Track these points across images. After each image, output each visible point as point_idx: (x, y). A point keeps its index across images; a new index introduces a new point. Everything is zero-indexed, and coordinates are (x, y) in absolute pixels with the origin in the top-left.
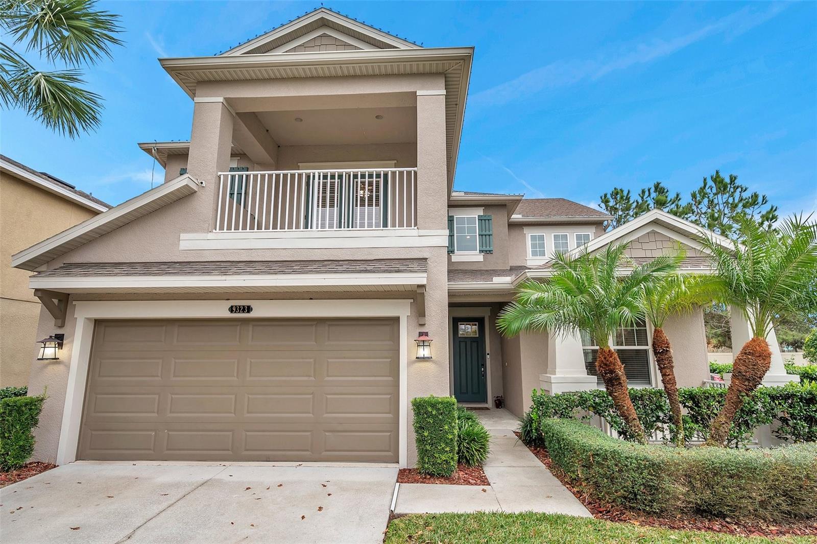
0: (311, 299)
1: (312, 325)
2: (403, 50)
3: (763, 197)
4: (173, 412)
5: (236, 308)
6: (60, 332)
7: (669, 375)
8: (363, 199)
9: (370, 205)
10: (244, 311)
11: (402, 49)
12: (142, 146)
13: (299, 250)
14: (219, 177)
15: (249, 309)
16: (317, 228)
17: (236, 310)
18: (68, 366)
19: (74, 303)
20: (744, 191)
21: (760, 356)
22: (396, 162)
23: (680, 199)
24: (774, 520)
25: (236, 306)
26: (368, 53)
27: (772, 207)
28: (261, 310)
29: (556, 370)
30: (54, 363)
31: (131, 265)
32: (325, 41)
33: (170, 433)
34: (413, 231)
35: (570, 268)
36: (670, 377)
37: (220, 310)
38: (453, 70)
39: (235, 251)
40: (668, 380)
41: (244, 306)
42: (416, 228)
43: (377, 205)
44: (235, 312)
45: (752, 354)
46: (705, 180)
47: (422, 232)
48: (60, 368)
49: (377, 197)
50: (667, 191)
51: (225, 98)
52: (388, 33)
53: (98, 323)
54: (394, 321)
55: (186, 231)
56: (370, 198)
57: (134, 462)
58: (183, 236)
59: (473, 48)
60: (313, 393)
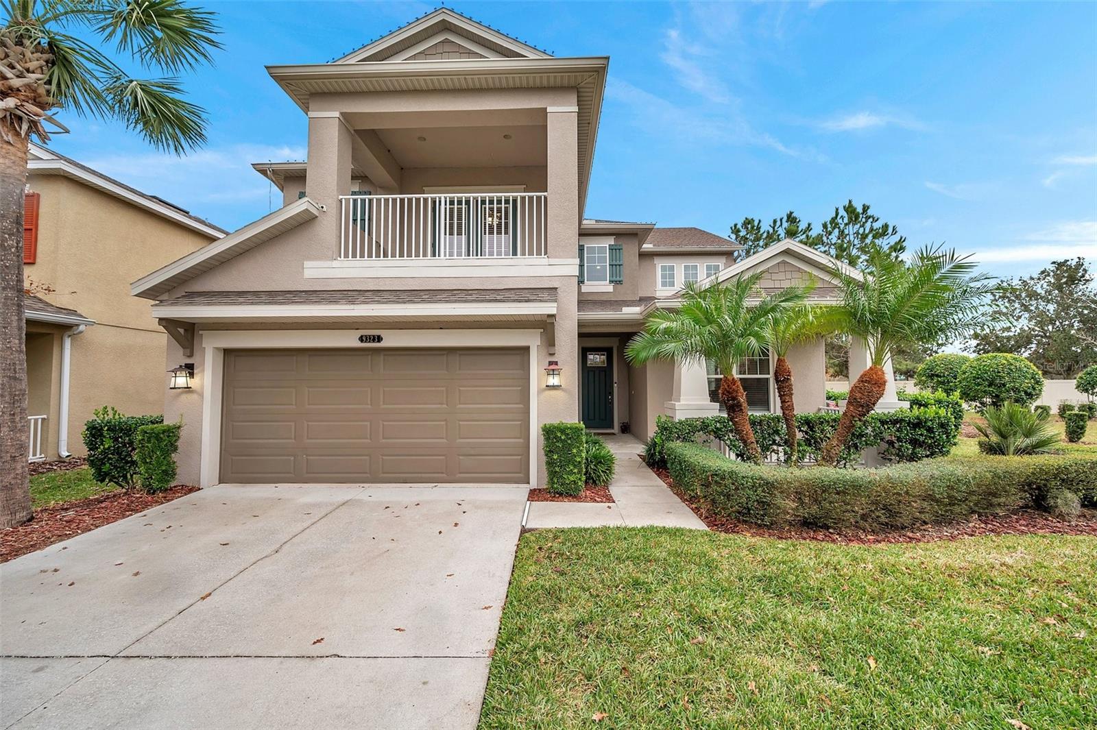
0: (441, 328)
1: (444, 355)
2: (531, 60)
3: (894, 227)
4: (311, 439)
5: (366, 338)
6: (189, 361)
7: (788, 402)
8: (491, 227)
9: (499, 233)
10: (373, 341)
11: (531, 58)
12: (256, 166)
13: (427, 279)
14: (341, 201)
15: (379, 339)
16: (445, 256)
17: (366, 340)
18: (201, 395)
19: (201, 332)
20: (876, 221)
21: (876, 383)
22: (525, 186)
23: (811, 229)
24: (872, 530)
25: (366, 336)
26: (494, 63)
27: (901, 238)
28: (391, 340)
29: (681, 398)
30: (187, 392)
31: (256, 293)
32: (447, 48)
33: (309, 458)
34: (543, 260)
35: (700, 298)
36: (789, 403)
37: (350, 340)
38: (585, 83)
39: (362, 280)
40: (787, 406)
41: (374, 336)
42: (546, 256)
43: (506, 233)
44: (366, 342)
45: (869, 382)
46: (837, 209)
47: (552, 261)
48: (195, 396)
49: (506, 224)
50: (799, 221)
51: (341, 113)
52: (516, 40)
53: (227, 352)
54: (526, 350)
55: (309, 259)
56: (499, 226)
57: (277, 485)
58: (307, 264)
59: (608, 58)
60: (446, 420)
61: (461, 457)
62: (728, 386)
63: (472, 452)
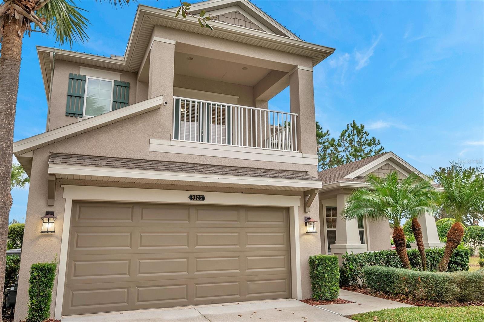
0: (242, 193)
2: (291, 40)
3: (378, 140)
5: (194, 197)
6: (50, 209)
7: (421, 241)
10: (199, 199)
11: (291, 38)
13: (234, 160)
14: (174, 99)
15: (203, 198)
16: (241, 145)
17: (194, 198)
18: (60, 239)
19: (62, 186)
20: (367, 135)
22: (238, 97)
23: (329, 134)
25: (194, 195)
26: (268, 35)
27: (382, 147)
28: (211, 199)
29: (347, 241)
30: (45, 236)
32: (238, 16)
33: (140, 289)
34: (297, 154)
35: (378, 183)
37: (182, 198)
38: (319, 57)
39: (192, 156)
40: (419, 244)
41: (199, 196)
42: (299, 151)
43: (224, 124)
44: (194, 200)
46: (348, 125)
47: (304, 155)
48: (53, 240)
51: (176, 42)
53: (75, 203)
55: (153, 137)
57: (122, 312)
58: (152, 141)
59: (334, 49)
60: (238, 257)
61: (248, 283)
62: (399, 232)
63: (256, 278)
